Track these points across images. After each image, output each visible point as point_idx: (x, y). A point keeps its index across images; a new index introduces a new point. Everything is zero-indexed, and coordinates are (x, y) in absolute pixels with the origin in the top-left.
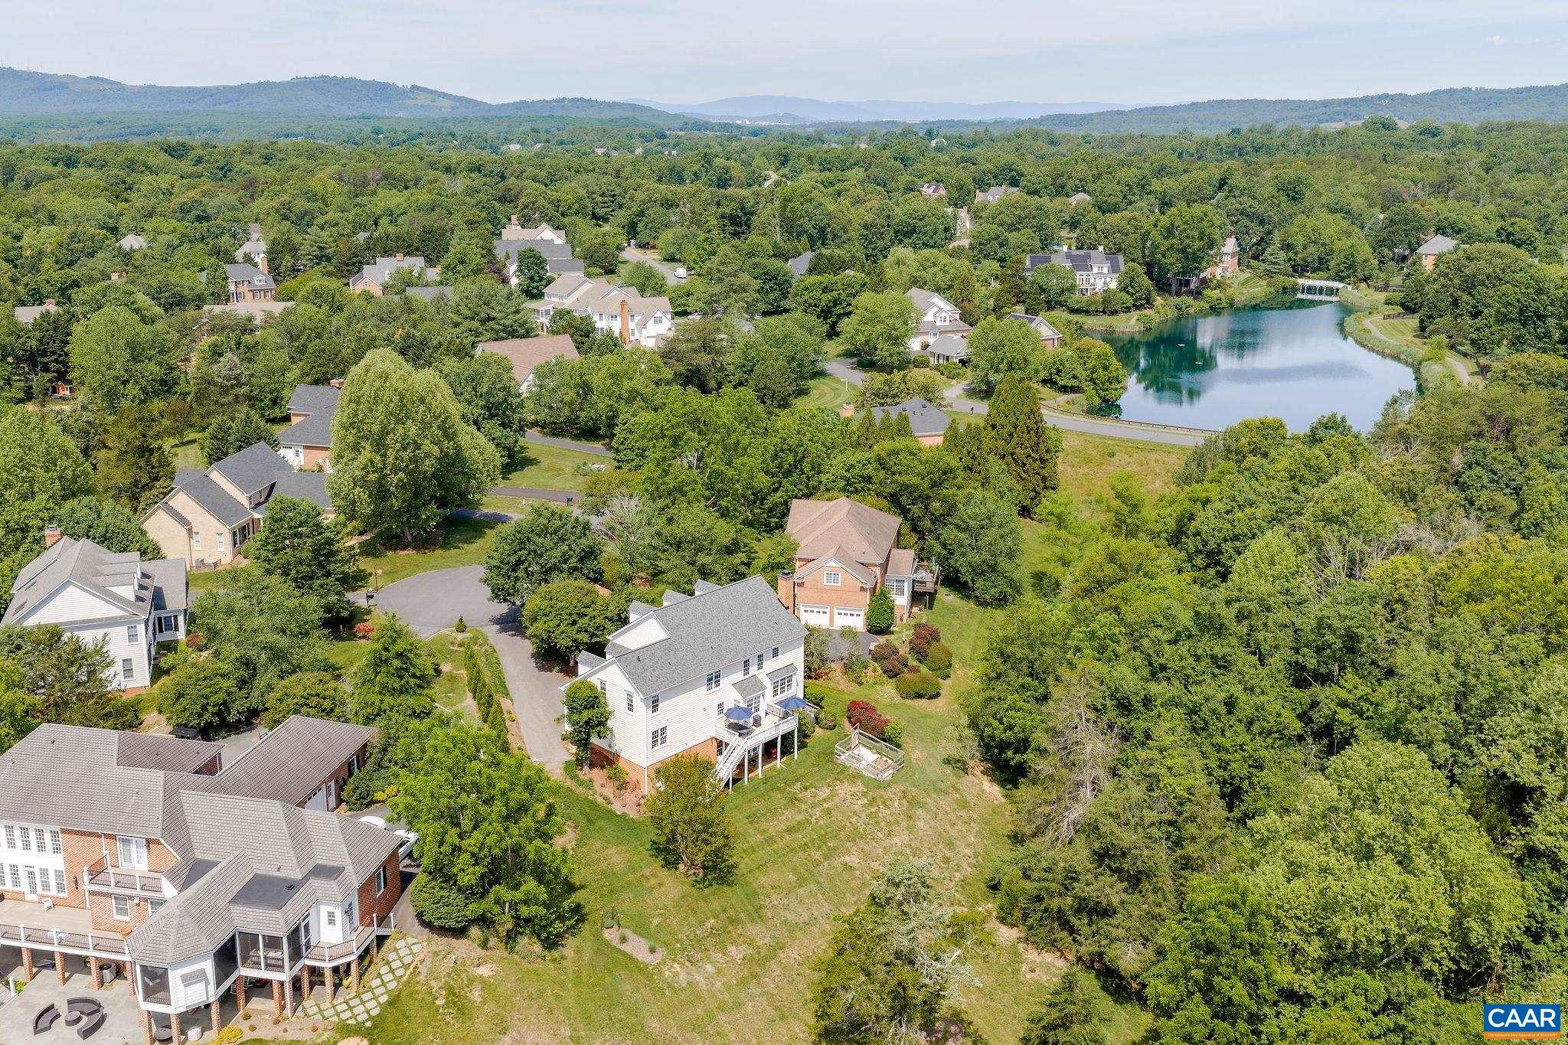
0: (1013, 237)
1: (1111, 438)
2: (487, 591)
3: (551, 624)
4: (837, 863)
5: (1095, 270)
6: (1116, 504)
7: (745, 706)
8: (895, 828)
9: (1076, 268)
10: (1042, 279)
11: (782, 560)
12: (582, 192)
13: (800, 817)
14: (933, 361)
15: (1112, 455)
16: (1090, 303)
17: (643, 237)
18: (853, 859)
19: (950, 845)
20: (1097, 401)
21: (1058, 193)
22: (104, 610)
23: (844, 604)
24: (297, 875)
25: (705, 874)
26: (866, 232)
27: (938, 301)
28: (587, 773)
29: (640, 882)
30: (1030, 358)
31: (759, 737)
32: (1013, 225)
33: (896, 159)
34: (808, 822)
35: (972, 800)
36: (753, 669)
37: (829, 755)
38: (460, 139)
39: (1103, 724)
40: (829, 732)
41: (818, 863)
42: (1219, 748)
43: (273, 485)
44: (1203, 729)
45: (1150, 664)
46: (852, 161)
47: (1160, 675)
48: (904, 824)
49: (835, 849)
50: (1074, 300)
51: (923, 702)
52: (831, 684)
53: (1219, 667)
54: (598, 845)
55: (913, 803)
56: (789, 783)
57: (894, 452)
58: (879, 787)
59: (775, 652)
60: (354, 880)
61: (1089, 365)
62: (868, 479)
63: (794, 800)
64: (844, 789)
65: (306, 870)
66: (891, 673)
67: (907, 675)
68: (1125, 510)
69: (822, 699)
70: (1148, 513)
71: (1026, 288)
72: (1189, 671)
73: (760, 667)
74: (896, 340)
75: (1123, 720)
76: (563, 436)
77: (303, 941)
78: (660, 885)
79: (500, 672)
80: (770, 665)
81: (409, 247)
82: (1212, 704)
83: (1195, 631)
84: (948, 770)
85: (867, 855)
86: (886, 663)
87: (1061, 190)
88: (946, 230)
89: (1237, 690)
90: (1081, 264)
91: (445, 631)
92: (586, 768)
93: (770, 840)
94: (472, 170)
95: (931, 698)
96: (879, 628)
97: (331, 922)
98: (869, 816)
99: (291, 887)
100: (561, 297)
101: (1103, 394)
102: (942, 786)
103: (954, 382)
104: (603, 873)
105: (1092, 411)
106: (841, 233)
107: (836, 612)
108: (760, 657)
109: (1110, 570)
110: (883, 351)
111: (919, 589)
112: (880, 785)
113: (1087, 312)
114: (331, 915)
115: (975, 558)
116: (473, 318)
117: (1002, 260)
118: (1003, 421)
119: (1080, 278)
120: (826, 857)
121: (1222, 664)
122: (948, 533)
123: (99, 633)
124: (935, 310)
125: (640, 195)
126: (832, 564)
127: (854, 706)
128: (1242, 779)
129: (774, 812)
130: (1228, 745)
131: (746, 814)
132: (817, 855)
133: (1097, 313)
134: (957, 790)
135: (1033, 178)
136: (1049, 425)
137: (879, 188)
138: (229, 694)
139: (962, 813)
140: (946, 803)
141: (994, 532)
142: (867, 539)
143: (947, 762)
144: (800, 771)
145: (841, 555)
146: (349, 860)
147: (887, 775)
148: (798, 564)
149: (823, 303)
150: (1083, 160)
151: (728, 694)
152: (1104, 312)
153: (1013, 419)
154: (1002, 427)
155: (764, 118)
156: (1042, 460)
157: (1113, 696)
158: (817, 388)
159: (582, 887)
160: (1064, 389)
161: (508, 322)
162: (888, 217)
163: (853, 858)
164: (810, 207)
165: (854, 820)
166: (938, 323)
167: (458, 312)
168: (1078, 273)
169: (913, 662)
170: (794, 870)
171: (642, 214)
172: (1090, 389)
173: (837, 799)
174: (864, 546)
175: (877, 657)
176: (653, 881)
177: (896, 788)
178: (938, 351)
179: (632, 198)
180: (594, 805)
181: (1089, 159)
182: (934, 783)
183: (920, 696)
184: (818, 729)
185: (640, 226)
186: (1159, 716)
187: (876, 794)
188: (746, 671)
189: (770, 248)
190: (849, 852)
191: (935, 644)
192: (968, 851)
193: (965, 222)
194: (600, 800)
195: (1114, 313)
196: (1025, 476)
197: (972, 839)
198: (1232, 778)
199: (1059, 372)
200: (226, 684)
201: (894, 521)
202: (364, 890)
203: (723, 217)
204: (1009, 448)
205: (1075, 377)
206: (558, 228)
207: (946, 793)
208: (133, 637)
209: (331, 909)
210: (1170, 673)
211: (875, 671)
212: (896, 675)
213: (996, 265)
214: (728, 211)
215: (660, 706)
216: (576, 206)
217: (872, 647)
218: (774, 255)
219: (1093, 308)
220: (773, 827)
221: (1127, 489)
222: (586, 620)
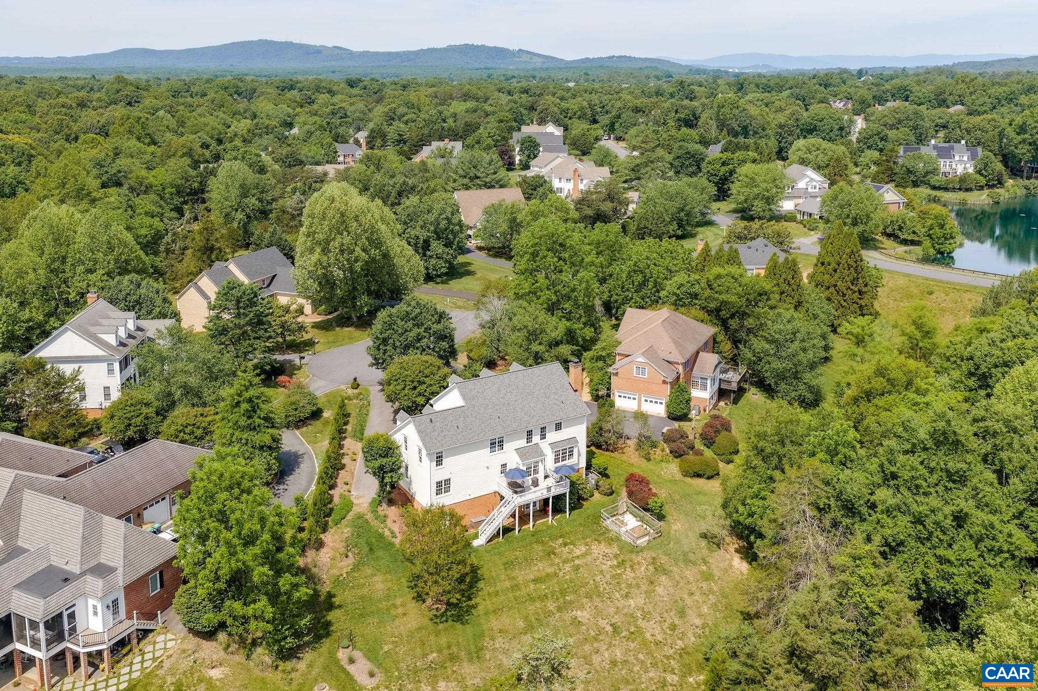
0: (892, 134)
1: (933, 280)
2: (370, 360)
3: (399, 387)
4: (567, 616)
5: (957, 158)
6: (911, 329)
7: (524, 468)
8: (634, 591)
9: (940, 156)
10: (910, 164)
11: (604, 354)
12: (585, 104)
13: (550, 570)
14: (799, 217)
15: (931, 293)
16: (948, 182)
17: (619, 133)
18: (583, 615)
19: (682, 613)
20: (932, 252)
21: (940, 106)
22: (89, 349)
23: (650, 392)
24: (76, 569)
25: (446, 610)
26: (779, 130)
27: (811, 173)
28: (384, 509)
29: (388, 609)
30: (872, 215)
31: (533, 496)
32: (893, 125)
33: (820, 85)
34: (556, 575)
35: (716, 572)
36: (536, 439)
37: (597, 518)
38: (537, 79)
39: (827, 523)
40: (606, 498)
41: (550, 614)
42: (942, 560)
43: (274, 277)
44: (928, 539)
45: (883, 472)
46: (787, 86)
47: (892, 483)
48: (644, 588)
49: (571, 602)
50: (934, 180)
51: (701, 482)
52: (624, 457)
53: (954, 482)
54: (369, 571)
55: (660, 570)
56: (553, 538)
57: (719, 277)
58: (632, 552)
59: (558, 427)
60: (120, 579)
61: (929, 223)
62: (695, 296)
63: (551, 553)
64: (598, 549)
65: (86, 567)
66: (677, 454)
67: (691, 457)
68: (918, 335)
69: (606, 469)
70: (941, 340)
71: (897, 171)
72: (920, 482)
73: (543, 437)
74: (769, 200)
75: (848, 521)
76: (501, 257)
77: (66, 627)
78: (404, 614)
79: (365, 421)
80: (553, 436)
81: (456, 135)
82: (940, 517)
83: (930, 444)
84: (703, 543)
85: (598, 613)
86: (673, 445)
87: (943, 103)
88: (841, 129)
89: (968, 506)
90: (946, 153)
91: (343, 387)
92: (384, 505)
93: (515, 587)
94: (522, 93)
95: (709, 478)
96: (678, 414)
97: (95, 613)
98: (613, 577)
99: (66, 580)
100: (541, 168)
101: (937, 247)
102: (691, 556)
103: (812, 233)
104: (362, 598)
105: (926, 260)
106: (760, 130)
107: (643, 399)
108: (543, 429)
109: (879, 383)
110: (758, 207)
111: (723, 386)
112: (635, 549)
113: (946, 189)
114: (95, 607)
115: (777, 365)
116: (465, 177)
117: (881, 150)
118: (831, 259)
119: (944, 165)
120: (559, 609)
121: (958, 479)
122: (759, 345)
123: (76, 366)
124: (807, 180)
125: (619, 104)
126: (640, 360)
127: (631, 478)
128: (968, 593)
129: (529, 561)
130: (953, 559)
131: (505, 560)
132: (551, 606)
133: (954, 189)
134: (705, 562)
135: (920, 94)
136: (871, 265)
137: (798, 102)
138: (147, 418)
139: (704, 585)
140: (690, 573)
141: (796, 346)
142: (675, 342)
143: (704, 536)
144: (567, 529)
145: (650, 353)
146: (122, 563)
147: (642, 542)
148: (618, 358)
149: (721, 173)
150: (963, 81)
151: (510, 455)
152: (960, 189)
153: (837, 258)
154: (829, 264)
155: (747, 68)
156: (860, 292)
157: (838, 498)
158: (703, 233)
159: (340, 606)
160: (905, 242)
161: (487, 180)
162: (797, 120)
163: (585, 613)
164: (736, 112)
165: (598, 578)
166: (810, 190)
167: (456, 173)
168: (942, 161)
169: (699, 445)
170: (526, 619)
171: (619, 117)
172: (927, 243)
173: (589, 558)
174: (671, 347)
175: (668, 439)
176: (400, 610)
177: (648, 555)
178: (803, 210)
179: (612, 106)
180: (381, 536)
181: (968, 80)
182: (685, 554)
183: (698, 475)
184: (596, 494)
185: (617, 125)
186: (878, 522)
187: (627, 557)
188: (529, 439)
189: (697, 138)
190: (582, 607)
191: (724, 433)
192: (698, 622)
193: (860, 123)
194: (387, 533)
195: (968, 190)
196: (845, 304)
197: (705, 609)
198: (956, 591)
199: (900, 228)
200: (145, 410)
201: (708, 331)
202: (131, 589)
203: (679, 120)
204: (833, 281)
205: (914, 233)
206: (559, 125)
207: (694, 564)
208: (111, 371)
209: (95, 603)
210: (900, 481)
211: (663, 450)
212: (681, 456)
213: (876, 154)
214: (683, 116)
215: (445, 461)
216: (579, 113)
217: (665, 430)
218: (700, 142)
219: (951, 186)
220: (523, 575)
221: (920, 318)
222: (424, 387)
